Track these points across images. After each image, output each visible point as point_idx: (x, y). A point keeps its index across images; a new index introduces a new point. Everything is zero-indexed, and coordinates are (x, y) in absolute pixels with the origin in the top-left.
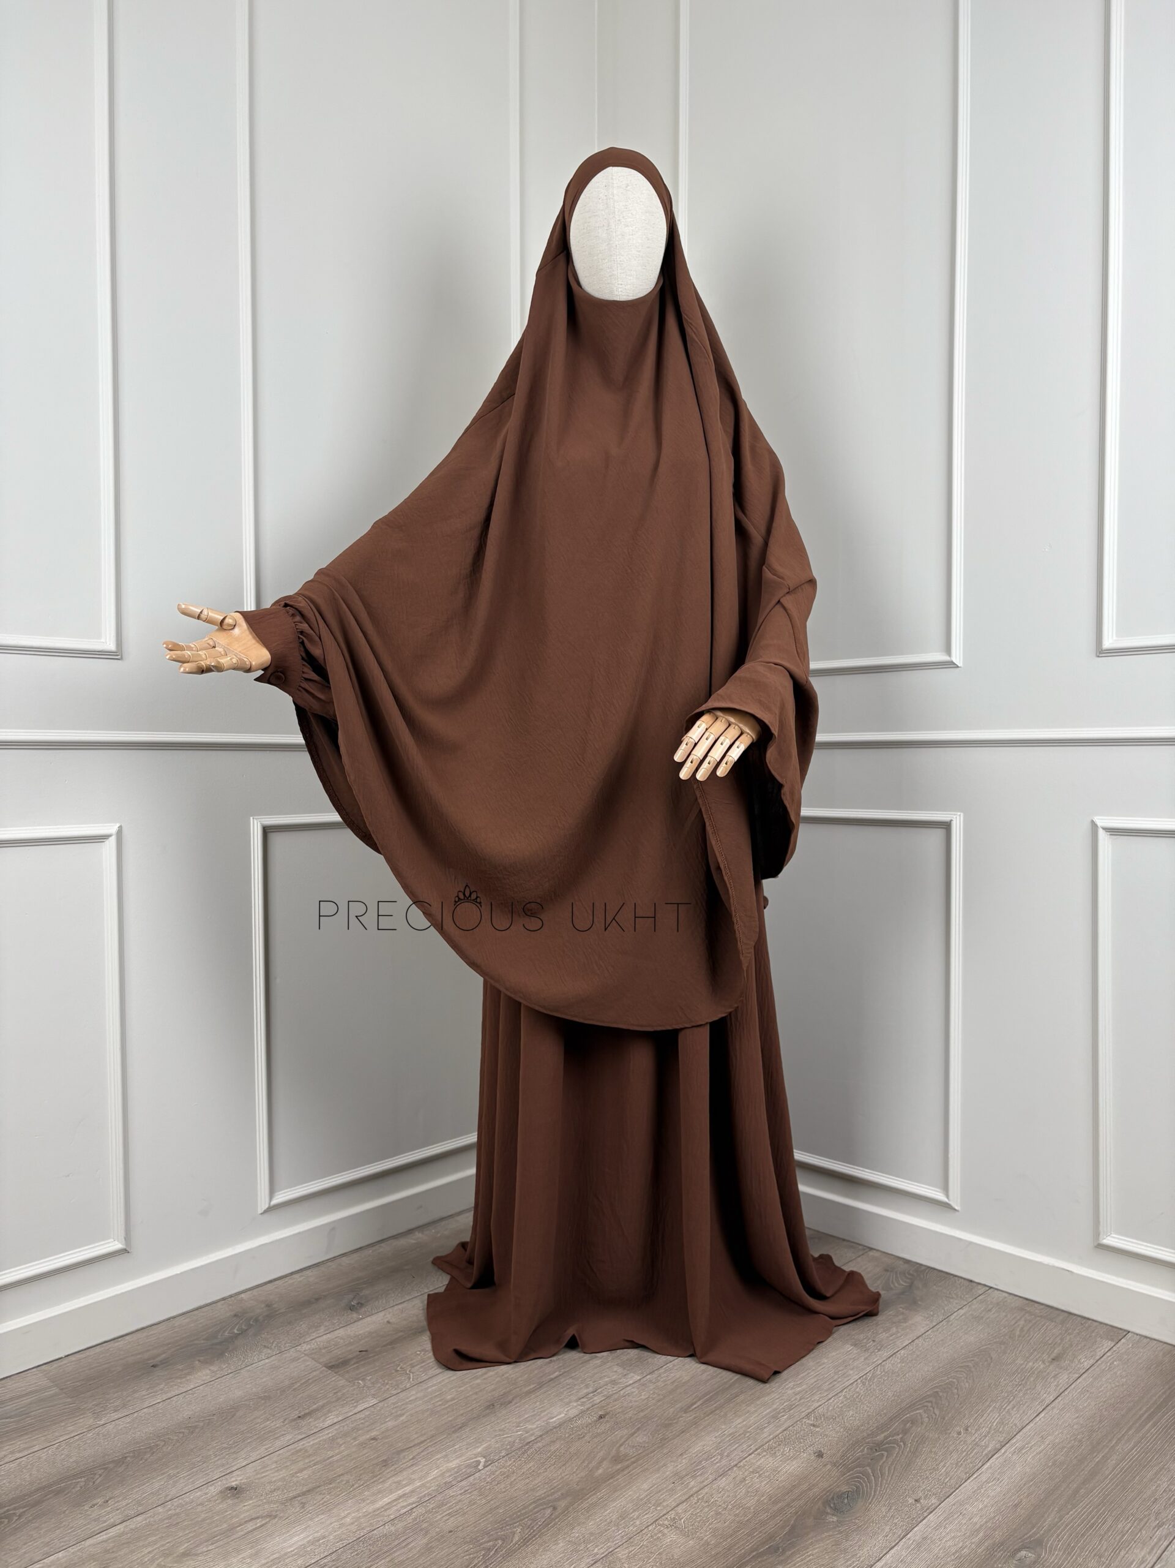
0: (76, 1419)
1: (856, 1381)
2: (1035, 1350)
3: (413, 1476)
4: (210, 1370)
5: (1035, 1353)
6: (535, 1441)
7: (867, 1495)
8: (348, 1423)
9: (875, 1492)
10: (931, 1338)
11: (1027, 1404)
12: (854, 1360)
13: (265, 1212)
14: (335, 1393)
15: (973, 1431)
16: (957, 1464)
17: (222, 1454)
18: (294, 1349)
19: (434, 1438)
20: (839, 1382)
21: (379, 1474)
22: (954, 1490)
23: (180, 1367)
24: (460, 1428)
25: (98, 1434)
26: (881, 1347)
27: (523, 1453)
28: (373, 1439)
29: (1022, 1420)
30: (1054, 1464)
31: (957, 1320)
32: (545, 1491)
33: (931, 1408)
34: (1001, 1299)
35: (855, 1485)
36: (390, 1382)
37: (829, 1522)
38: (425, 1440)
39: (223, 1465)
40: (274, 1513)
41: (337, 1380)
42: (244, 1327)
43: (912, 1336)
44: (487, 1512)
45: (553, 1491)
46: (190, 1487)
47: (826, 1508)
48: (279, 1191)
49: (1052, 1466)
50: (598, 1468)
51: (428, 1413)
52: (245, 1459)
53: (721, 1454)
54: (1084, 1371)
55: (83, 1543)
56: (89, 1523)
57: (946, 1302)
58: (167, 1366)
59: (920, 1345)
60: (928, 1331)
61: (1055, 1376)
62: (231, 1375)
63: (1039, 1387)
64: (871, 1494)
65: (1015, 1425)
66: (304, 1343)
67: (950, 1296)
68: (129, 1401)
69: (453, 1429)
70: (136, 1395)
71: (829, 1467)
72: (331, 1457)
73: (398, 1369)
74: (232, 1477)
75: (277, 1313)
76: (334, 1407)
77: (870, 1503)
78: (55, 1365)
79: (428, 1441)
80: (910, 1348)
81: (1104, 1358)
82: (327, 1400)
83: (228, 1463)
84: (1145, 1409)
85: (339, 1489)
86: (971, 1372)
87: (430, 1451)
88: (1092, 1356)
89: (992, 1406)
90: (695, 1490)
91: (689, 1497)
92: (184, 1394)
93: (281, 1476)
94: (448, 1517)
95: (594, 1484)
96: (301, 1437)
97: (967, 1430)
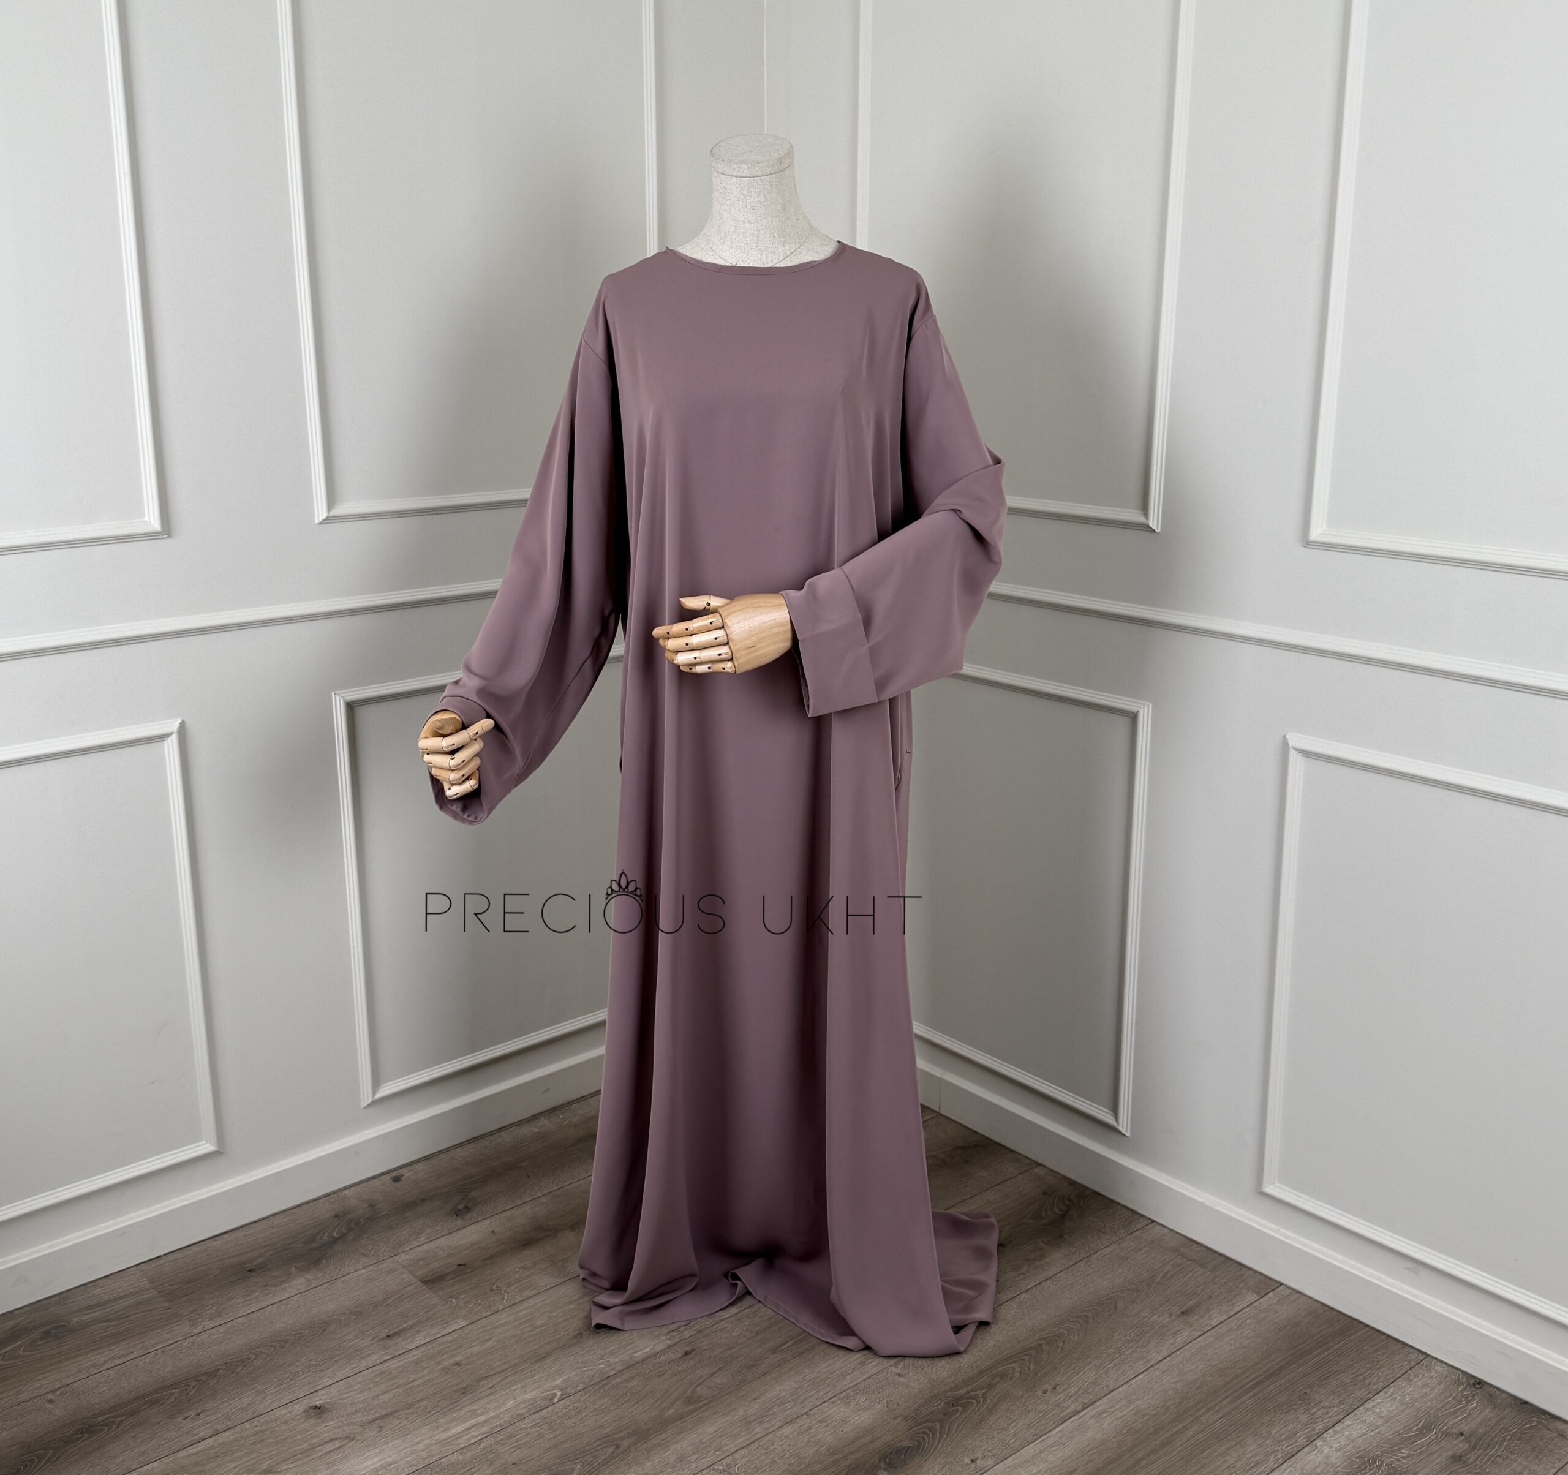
0: (171, 1326)
2: (1168, 1300)
3: (488, 1406)
4: (305, 1278)
5: (1167, 1304)
6: (615, 1376)
7: (927, 1451)
8: (434, 1344)
9: (935, 1449)
11: (1130, 1364)
13: (368, 1108)
14: (425, 1312)
15: (1061, 1391)
16: (1029, 1425)
17: (310, 1371)
18: (392, 1258)
19: (516, 1367)
21: (458, 1401)
22: (1014, 1452)
23: (277, 1273)
24: (544, 1357)
25: (193, 1344)
27: (600, 1388)
28: (455, 1364)
29: (1117, 1381)
30: (1128, 1431)
31: (1099, 1259)
32: (612, 1428)
33: (1027, 1363)
34: (1159, 1236)
35: (918, 1440)
36: (483, 1303)
38: (507, 1369)
39: (309, 1384)
40: (353, 1436)
41: (431, 1297)
42: (344, 1230)
43: (1041, 1278)
44: (552, 1447)
45: (620, 1429)
46: (276, 1403)
47: (880, 1462)
50: (669, 1409)
51: (514, 1340)
52: (331, 1378)
53: (795, 1400)
54: (1210, 1328)
55: (175, 1454)
56: (181, 1435)
57: (1095, 1240)
58: (264, 1271)
59: (1045, 1291)
60: (1060, 1272)
61: (1175, 1333)
62: (326, 1285)
63: (1152, 1345)
64: (930, 1451)
65: (1107, 1386)
66: (403, 1252)
67: (1104, 1230)
68: (225, 1308)
69: (536, 1358)
70: (231, 1302)
71: (899, 1420)
72: (414, 1381)
73: (494, 1287)
74: (317, 1396)
75: (380, 1215)
76: (423, 1327)
77: (925, 1461)
78: (153, 1264)
79: (509, 1370)
80: (1034, 1290)
81: (1239, 1314)
82: (417, 1319)
83: (314, 1382)
84: (1253, 1376)
85: (416, 1415)
86: (1087, 1322)
87: (508, 1381)
88: (1227, 1311)
89: (1093, 1364)
90: (758, 1436)
91: (751, 1443)
92: (278, 1304)
93: (363, 1398)
94: (514, 1449)
95: (662, 1424)
96: (386, 1357)
97: (1055, 1389)
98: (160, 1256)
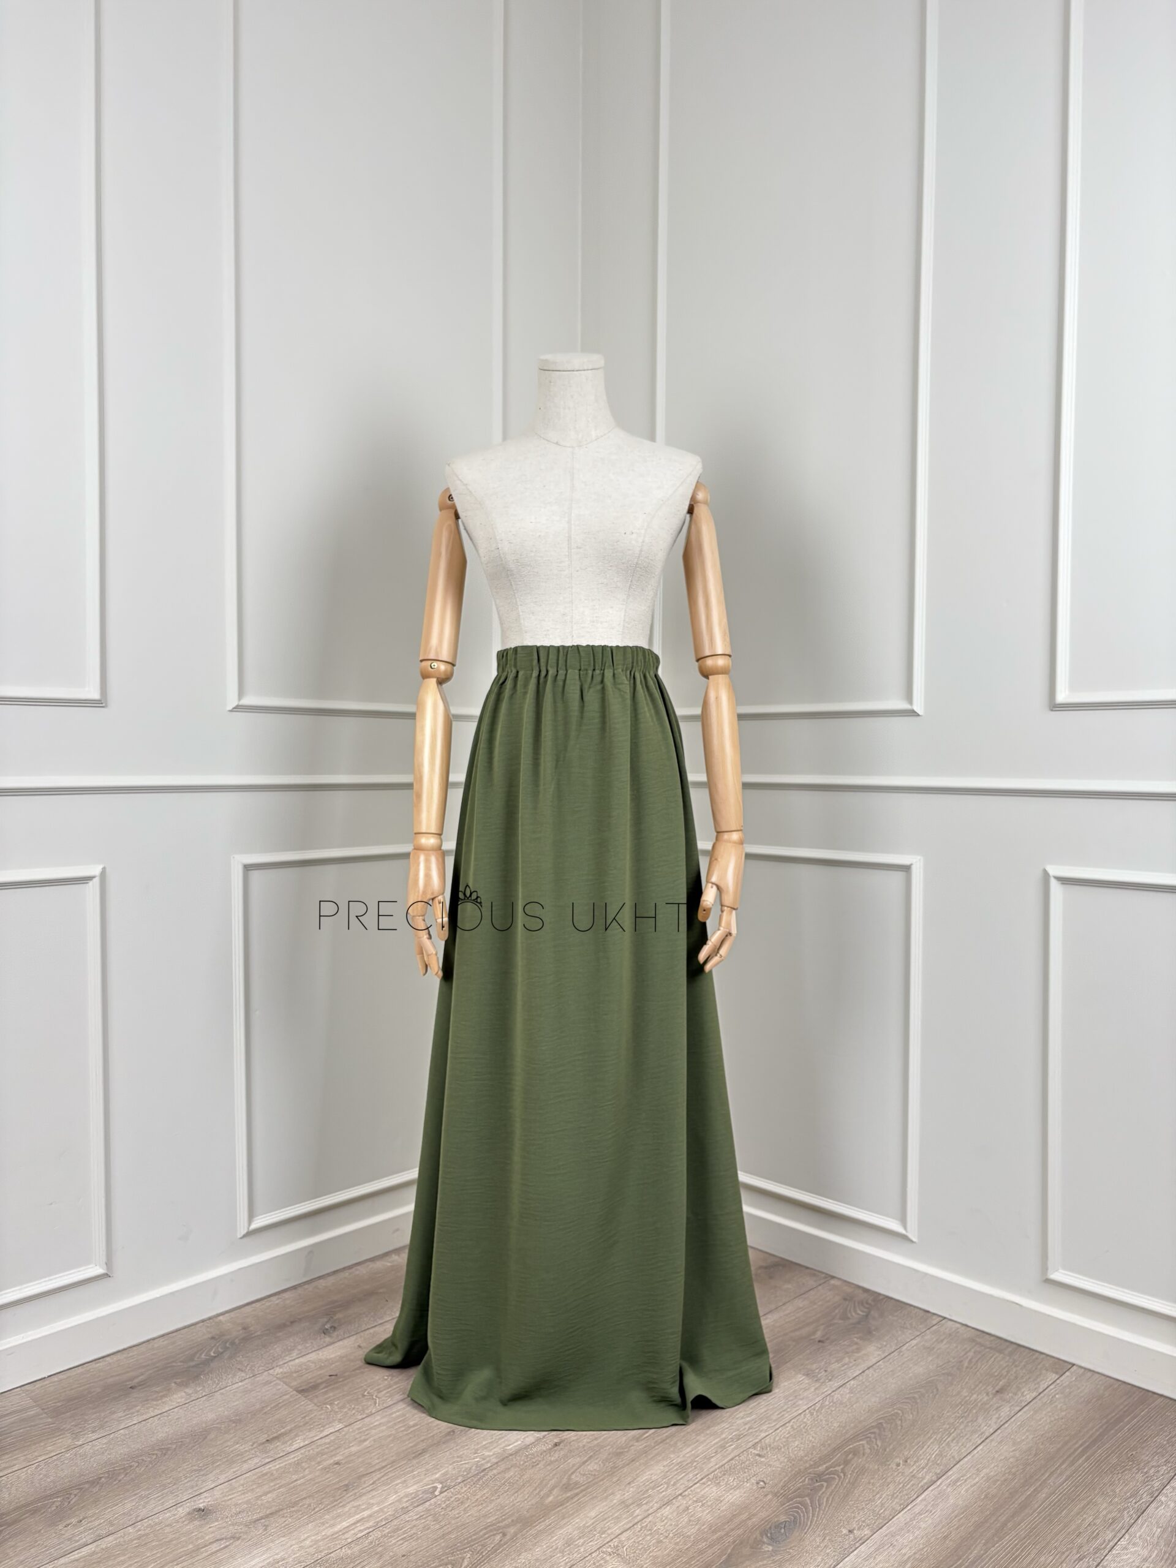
0: (55, 1439)
1: (805, 1411)
2: (980, 1382)
3: (372, 1501)
4: (185, 1392)
5: (981, 1385)
6: (491, 1468)
7: (804, 1525)
8: (313, 1447)
9: (811, 1522)
10: (881, 1369)
11: (967, 1437)
12: (806, 1390)
13: (244, 1236)
14: (303, 1418)
15: (912, 1463)
16: (893, 1496)
17: (192, 1476)
18: (266, 1372)
19: (394, 1464)
20: (788, 1412)
21: (340, 1498)
22: (887, 1521)
23: (158, 1389)
24: (420, 1454)
25: (76, 1454)
26: (833, 1377)
27: (479, 1480)
28: (337, 1464)
29: (960, 1453)
30: (986, 1496)
31: (909, 1350)
32: (496, 1517)
33: (874, 1440)
34: (954, 1329)
35: (793, 1515)
36: (357, 1407)
37: (765, 1551)
38: (386, 1466)
39: (192, 1487)
40: (237, 1535)
41: (306, 1404)
42: (220, 1350)
43: (863, 1366)
44: (440, 1537)
45: (503, 1517)
46: (160, 1508)
47: (762, 1537)
48: (257, 1216)
49: (984, 1498)
50: (548, 1496)
51: (391, 1438)
52: (214, 1481)
53: (668, 1483)
54: (1026, 1403)
55: (56, 1561)
56: (62, 1542)
57: (900, 1332)
58: (144, 1388)
59: (870, 1375)
60: (879, 1362)
61: (997, 1409)
62: (205, 1398)
63: (980, 1420)
64: (807, 1525)
65: (953, 1457)
66: (277, 1366)
67: (905, 1327)
68: (107, 1422)
69: (414, 1455)
70: (114, 1416)
71: (770, 1497)
72: (296, 1481)
73: (366, 1393)
74: (201, 1499)
75: (253, 1336)
76: (301, 1431)
77: (806, 1533)
78: (38, 1385)
79: (389, 1466)
80: (861, 1378)
81: (1047, 1391)
82: (295, 1424)
83: (197, 1485)
84: (1080, 1442)
85: (301, 1513)
86: (917, 1403)
87: (389, 1476)
88: (1035, 1389)
89: (933, 1439)
90: (639, 1518)
91: (633, 1525)
92: (159, 1416)
93: (246, 1499)
94: (402, 1542)
95: (544, 1511)
96: (267, 1460)
97: (906, 1461)
98: (45, 1378)
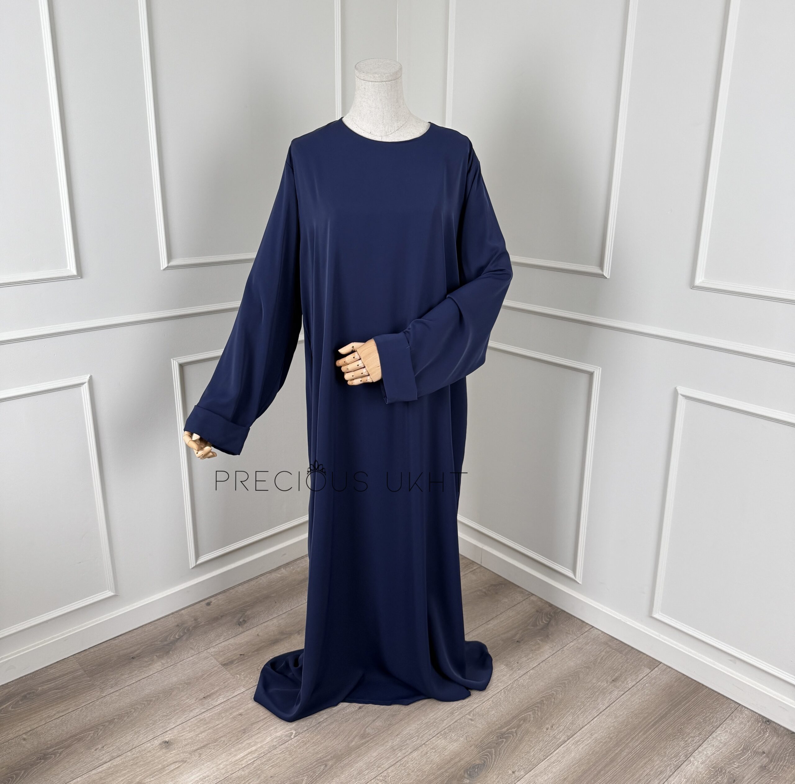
0: (91, 692)
3: (257, 741)
4: (161, 662)
5: (605, 675)
6: (323, 723)
7: (488, 767)
8: (228, 703)
9: (493, 765)
10: (550, 662)
11: (589, 711)
12: (504, 676)
13: (194, 568)
14: (224, 683)
15: (555, 728)
17: (163, 719)
18: (206, 651)
21: (240, 738)
22: (534, 767)
23: (146, 660)
25: (102, 703)
26: (521, 667)
28: (240, 714)
29: (584, 722)
30: (593, 753)
32: (322, 754)
33: (537, 711)
35: (484, 761)
38: (267, 717)
39: (163, 727)
40: (185, 760)
41: (226, 674)
42: (181, 634)
43: (540, 660)
44: (292, 766)
45: (327, 755)
46: (144, 740)
47: (465, 774)
48: (201, 556)
49: (591, 754)
50: (352, 742)
52: (174, 724)
53: (418, 736)
55: (90, 772)
56: (94, 760)
57: (565, 636)
58: (140, 658)
59: (542, 667)
60: (549, 657)
61: (611, 692)
62: (172, 667)
64: (490, 767)
66: (212, 647)
67: (569, 632)
68: (119, 681)
70: (123, 677)
71: (473, 747)
72: (218, 725)
74: (167, 735)
76: (223, 692)
77: (488, 773)
78: (82, 655)
80: (537, 668)
82: (220, 687)
83: (165, 726)
85: (219, 746)
86: (566, 687)
87: (268, 724)
88: (636, 678)
89: (570, 712)
90: (400, 759)
91: (396, 763)
92: (147, 678)
93: (191, 736)
94: (271, 768)
95: (348, 752)
96: (203, 710)
97: (552, 727)
98: (85, 650)
